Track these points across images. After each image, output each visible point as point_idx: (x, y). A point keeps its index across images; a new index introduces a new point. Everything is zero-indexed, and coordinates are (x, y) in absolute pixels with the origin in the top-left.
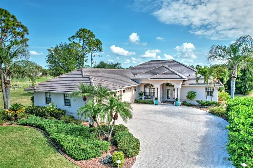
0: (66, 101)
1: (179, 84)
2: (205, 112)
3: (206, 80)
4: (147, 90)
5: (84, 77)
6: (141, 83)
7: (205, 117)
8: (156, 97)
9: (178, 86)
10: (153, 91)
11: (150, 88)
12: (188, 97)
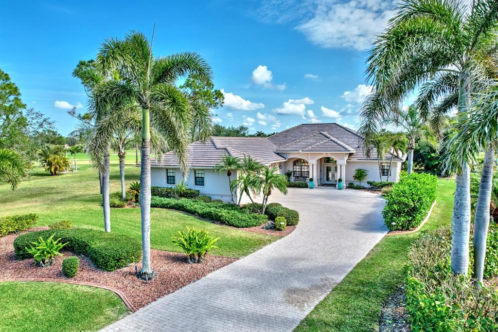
0: (197, 179)
1: (344, 159)
2: (377, 195)
3: (379, 152)
4: (297, 169)
5: (219, 149)
6: (289, 158)
7: (375, 199)
8: (311, 177)
9: (342, 162)
10: (306, 170)
11: (301, 166)
12: (355, 177)
